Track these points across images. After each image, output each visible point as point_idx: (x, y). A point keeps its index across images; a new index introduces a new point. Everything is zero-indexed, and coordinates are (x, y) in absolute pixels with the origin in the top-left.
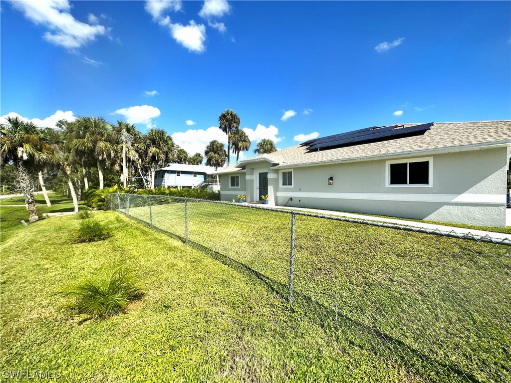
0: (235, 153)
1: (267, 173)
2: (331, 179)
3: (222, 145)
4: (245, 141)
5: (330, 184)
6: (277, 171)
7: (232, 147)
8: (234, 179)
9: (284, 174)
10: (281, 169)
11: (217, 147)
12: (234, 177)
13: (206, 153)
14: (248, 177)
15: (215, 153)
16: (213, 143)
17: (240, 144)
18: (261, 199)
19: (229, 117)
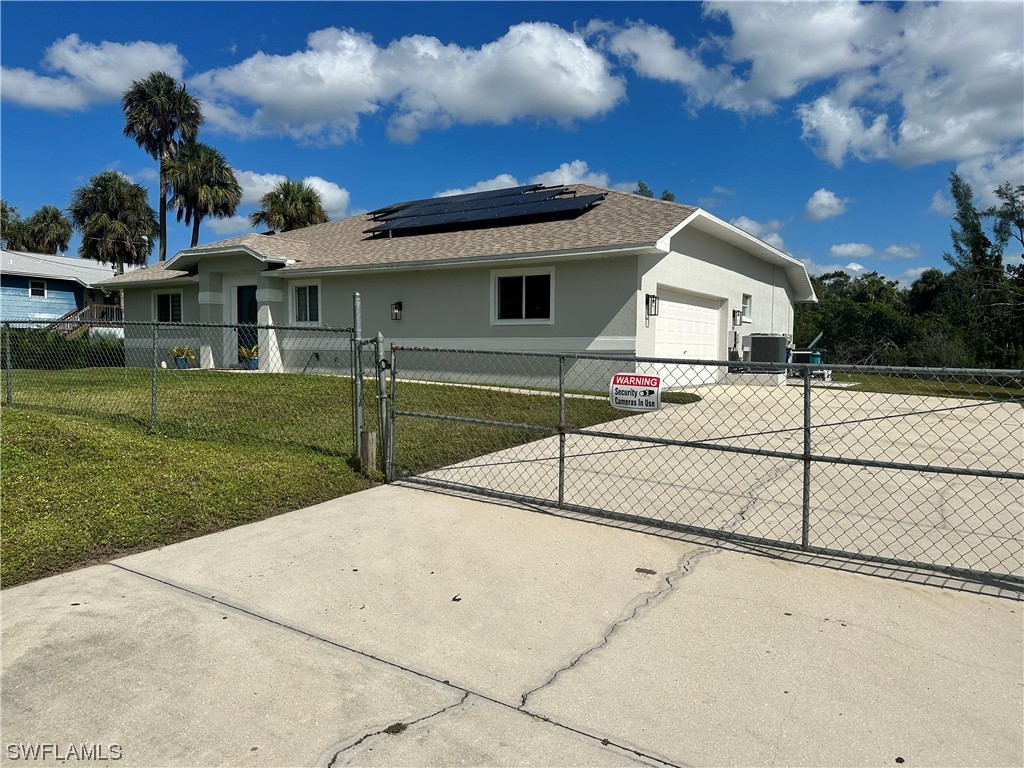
0: (188, 221)
1: (254, 288)
2: (399, 306)
3: (138, 193)
4: (223, 185)
5: (397, 318)
6: (281, 283)
7: (173, 201)
8: (167, 303)
9: (300, 291)
10: (294, 279)
11: (120, 198)
12: (168, 296)
13: (81, 214)
14: (204, 297)
15: (113, 215)
16: (105, 183)
17: (203, 194)
18: (241, 358)
19: (160, 100)
